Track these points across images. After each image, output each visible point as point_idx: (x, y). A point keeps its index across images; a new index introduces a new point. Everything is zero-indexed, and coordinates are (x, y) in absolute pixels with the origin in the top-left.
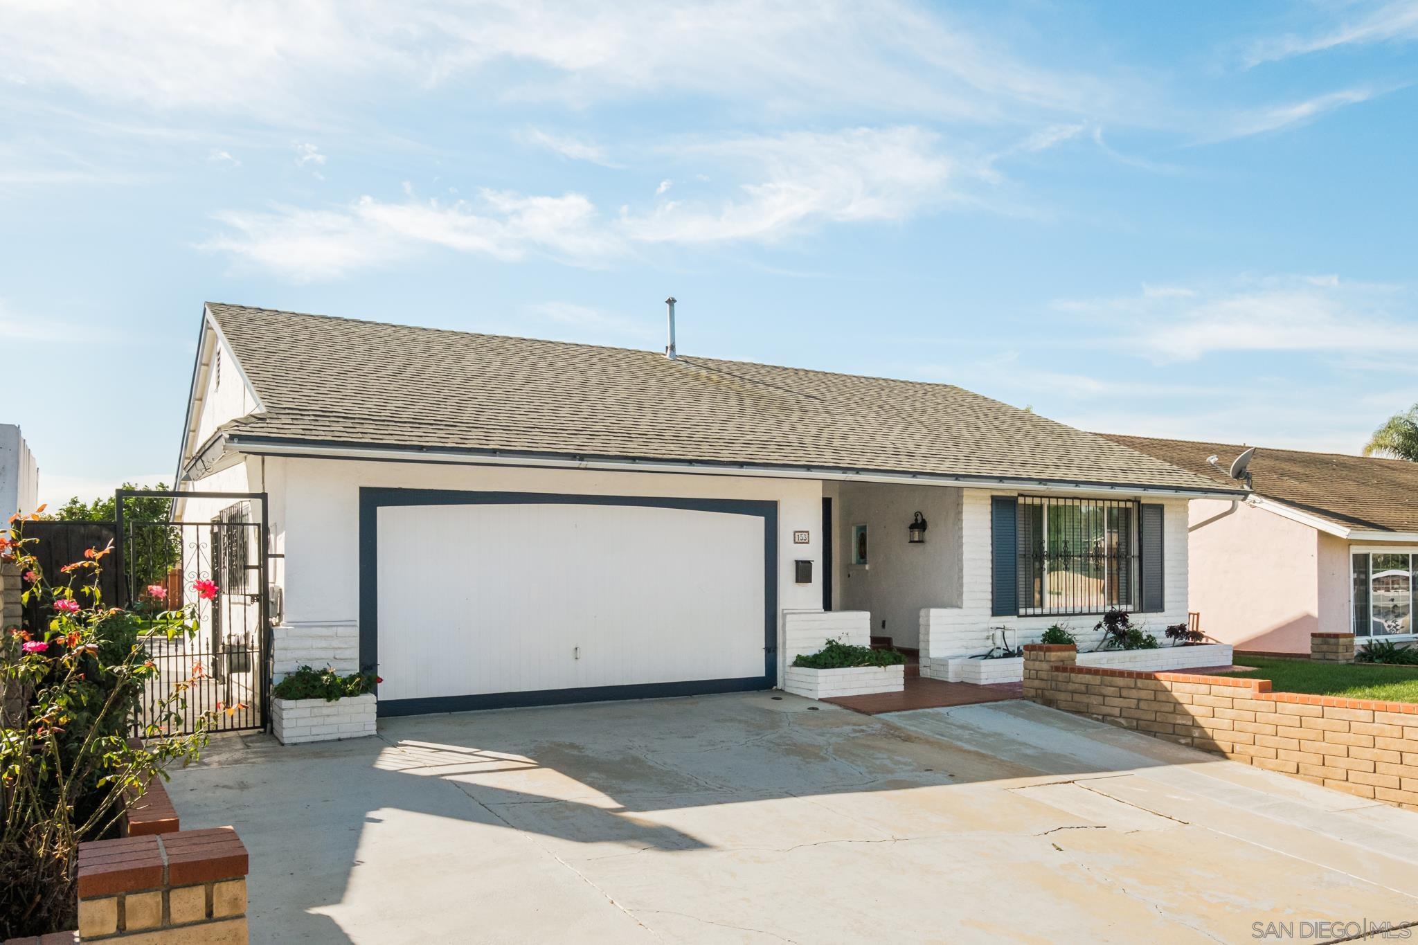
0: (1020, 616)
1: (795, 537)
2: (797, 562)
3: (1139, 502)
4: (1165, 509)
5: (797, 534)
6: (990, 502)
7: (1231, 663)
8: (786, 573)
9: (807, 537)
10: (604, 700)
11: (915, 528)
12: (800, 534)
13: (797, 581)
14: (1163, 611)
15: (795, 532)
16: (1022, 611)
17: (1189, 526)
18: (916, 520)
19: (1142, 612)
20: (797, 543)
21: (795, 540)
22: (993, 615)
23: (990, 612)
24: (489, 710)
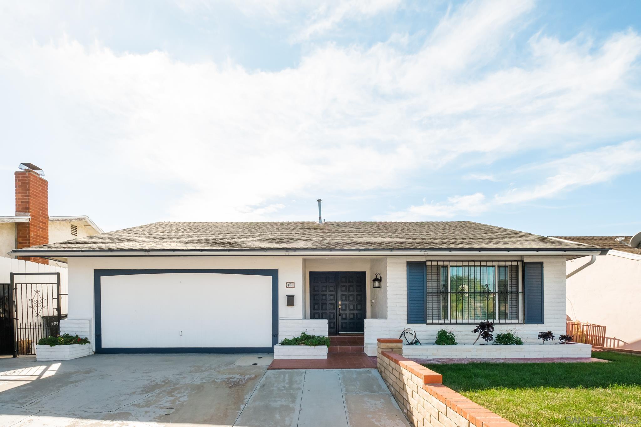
0: (427, 324)
1: (286, 285)
2: (288, 296)
3: (523, 261)
4: (544, 265)
5: (287, 284)
6: (406, 265)
7: (590, 356)
8: (282, 301)
9: (293, 285)
10: (193, 353)
11: (377, 280)
12: (289, 283)
13: (288, 305)
14: (543, 323)
15: (287, 283)
16: (429, 322)
17: (567, 274)
18: (376, 277)
19: (525, 324)
20: (288, 287)
21: (286, 286)
22: (408, 323)
23: (406, 321)
24: (144, 354)
